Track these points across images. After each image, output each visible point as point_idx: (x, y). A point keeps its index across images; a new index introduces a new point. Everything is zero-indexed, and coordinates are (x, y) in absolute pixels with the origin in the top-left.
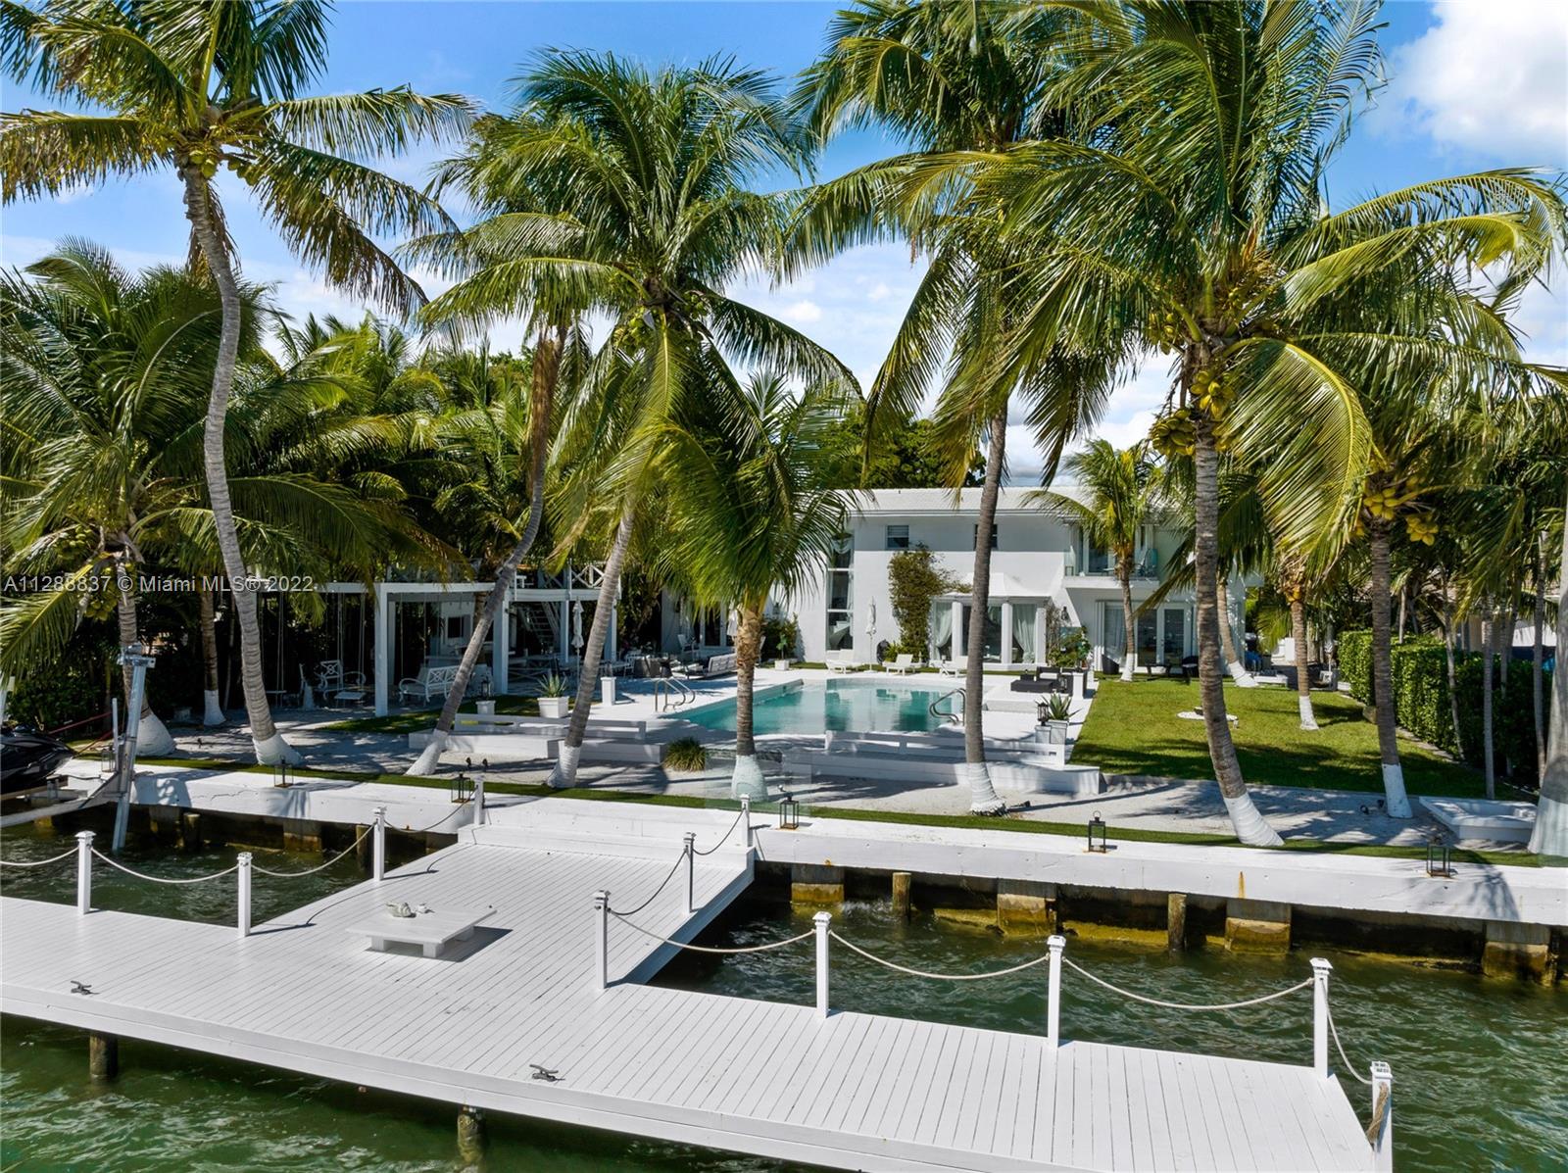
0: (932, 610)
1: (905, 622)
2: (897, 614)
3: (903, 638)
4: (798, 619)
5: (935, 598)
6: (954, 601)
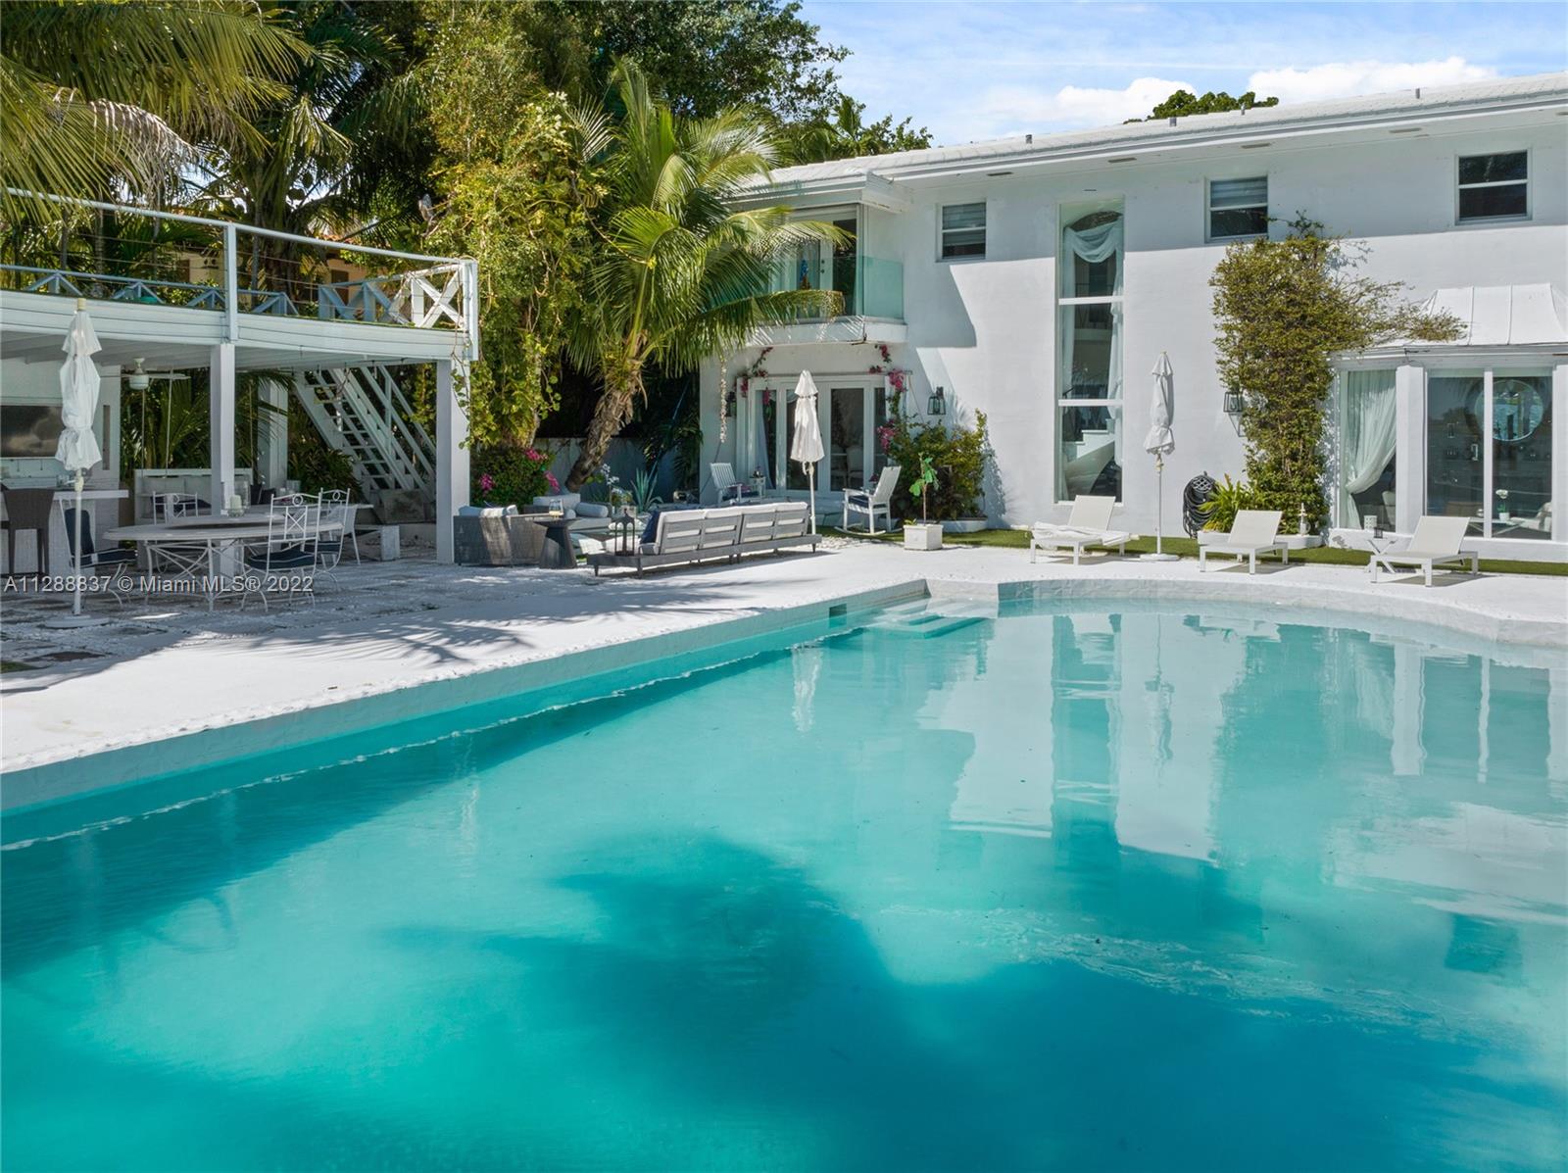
0: (1338, 390)
1: (1261, 426)
2: (1238, 408)
3: (1255, 470)
4: (989, 425)
5: (1346, 360)
6: (1405, 362)
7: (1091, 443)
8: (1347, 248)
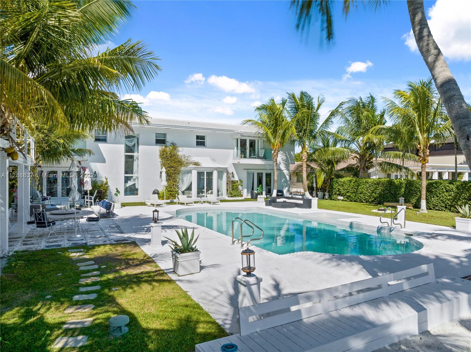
0: (181, 174)
3: (167, 188)
4: (108, 180)
5: (183, 169)
6: (194, 169)
7: (130, 183)
8: (180, 149)
